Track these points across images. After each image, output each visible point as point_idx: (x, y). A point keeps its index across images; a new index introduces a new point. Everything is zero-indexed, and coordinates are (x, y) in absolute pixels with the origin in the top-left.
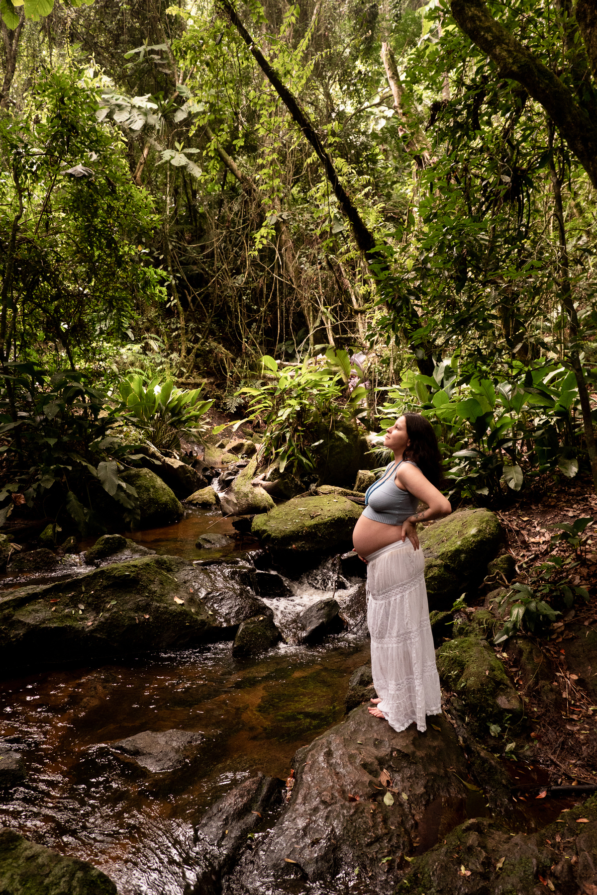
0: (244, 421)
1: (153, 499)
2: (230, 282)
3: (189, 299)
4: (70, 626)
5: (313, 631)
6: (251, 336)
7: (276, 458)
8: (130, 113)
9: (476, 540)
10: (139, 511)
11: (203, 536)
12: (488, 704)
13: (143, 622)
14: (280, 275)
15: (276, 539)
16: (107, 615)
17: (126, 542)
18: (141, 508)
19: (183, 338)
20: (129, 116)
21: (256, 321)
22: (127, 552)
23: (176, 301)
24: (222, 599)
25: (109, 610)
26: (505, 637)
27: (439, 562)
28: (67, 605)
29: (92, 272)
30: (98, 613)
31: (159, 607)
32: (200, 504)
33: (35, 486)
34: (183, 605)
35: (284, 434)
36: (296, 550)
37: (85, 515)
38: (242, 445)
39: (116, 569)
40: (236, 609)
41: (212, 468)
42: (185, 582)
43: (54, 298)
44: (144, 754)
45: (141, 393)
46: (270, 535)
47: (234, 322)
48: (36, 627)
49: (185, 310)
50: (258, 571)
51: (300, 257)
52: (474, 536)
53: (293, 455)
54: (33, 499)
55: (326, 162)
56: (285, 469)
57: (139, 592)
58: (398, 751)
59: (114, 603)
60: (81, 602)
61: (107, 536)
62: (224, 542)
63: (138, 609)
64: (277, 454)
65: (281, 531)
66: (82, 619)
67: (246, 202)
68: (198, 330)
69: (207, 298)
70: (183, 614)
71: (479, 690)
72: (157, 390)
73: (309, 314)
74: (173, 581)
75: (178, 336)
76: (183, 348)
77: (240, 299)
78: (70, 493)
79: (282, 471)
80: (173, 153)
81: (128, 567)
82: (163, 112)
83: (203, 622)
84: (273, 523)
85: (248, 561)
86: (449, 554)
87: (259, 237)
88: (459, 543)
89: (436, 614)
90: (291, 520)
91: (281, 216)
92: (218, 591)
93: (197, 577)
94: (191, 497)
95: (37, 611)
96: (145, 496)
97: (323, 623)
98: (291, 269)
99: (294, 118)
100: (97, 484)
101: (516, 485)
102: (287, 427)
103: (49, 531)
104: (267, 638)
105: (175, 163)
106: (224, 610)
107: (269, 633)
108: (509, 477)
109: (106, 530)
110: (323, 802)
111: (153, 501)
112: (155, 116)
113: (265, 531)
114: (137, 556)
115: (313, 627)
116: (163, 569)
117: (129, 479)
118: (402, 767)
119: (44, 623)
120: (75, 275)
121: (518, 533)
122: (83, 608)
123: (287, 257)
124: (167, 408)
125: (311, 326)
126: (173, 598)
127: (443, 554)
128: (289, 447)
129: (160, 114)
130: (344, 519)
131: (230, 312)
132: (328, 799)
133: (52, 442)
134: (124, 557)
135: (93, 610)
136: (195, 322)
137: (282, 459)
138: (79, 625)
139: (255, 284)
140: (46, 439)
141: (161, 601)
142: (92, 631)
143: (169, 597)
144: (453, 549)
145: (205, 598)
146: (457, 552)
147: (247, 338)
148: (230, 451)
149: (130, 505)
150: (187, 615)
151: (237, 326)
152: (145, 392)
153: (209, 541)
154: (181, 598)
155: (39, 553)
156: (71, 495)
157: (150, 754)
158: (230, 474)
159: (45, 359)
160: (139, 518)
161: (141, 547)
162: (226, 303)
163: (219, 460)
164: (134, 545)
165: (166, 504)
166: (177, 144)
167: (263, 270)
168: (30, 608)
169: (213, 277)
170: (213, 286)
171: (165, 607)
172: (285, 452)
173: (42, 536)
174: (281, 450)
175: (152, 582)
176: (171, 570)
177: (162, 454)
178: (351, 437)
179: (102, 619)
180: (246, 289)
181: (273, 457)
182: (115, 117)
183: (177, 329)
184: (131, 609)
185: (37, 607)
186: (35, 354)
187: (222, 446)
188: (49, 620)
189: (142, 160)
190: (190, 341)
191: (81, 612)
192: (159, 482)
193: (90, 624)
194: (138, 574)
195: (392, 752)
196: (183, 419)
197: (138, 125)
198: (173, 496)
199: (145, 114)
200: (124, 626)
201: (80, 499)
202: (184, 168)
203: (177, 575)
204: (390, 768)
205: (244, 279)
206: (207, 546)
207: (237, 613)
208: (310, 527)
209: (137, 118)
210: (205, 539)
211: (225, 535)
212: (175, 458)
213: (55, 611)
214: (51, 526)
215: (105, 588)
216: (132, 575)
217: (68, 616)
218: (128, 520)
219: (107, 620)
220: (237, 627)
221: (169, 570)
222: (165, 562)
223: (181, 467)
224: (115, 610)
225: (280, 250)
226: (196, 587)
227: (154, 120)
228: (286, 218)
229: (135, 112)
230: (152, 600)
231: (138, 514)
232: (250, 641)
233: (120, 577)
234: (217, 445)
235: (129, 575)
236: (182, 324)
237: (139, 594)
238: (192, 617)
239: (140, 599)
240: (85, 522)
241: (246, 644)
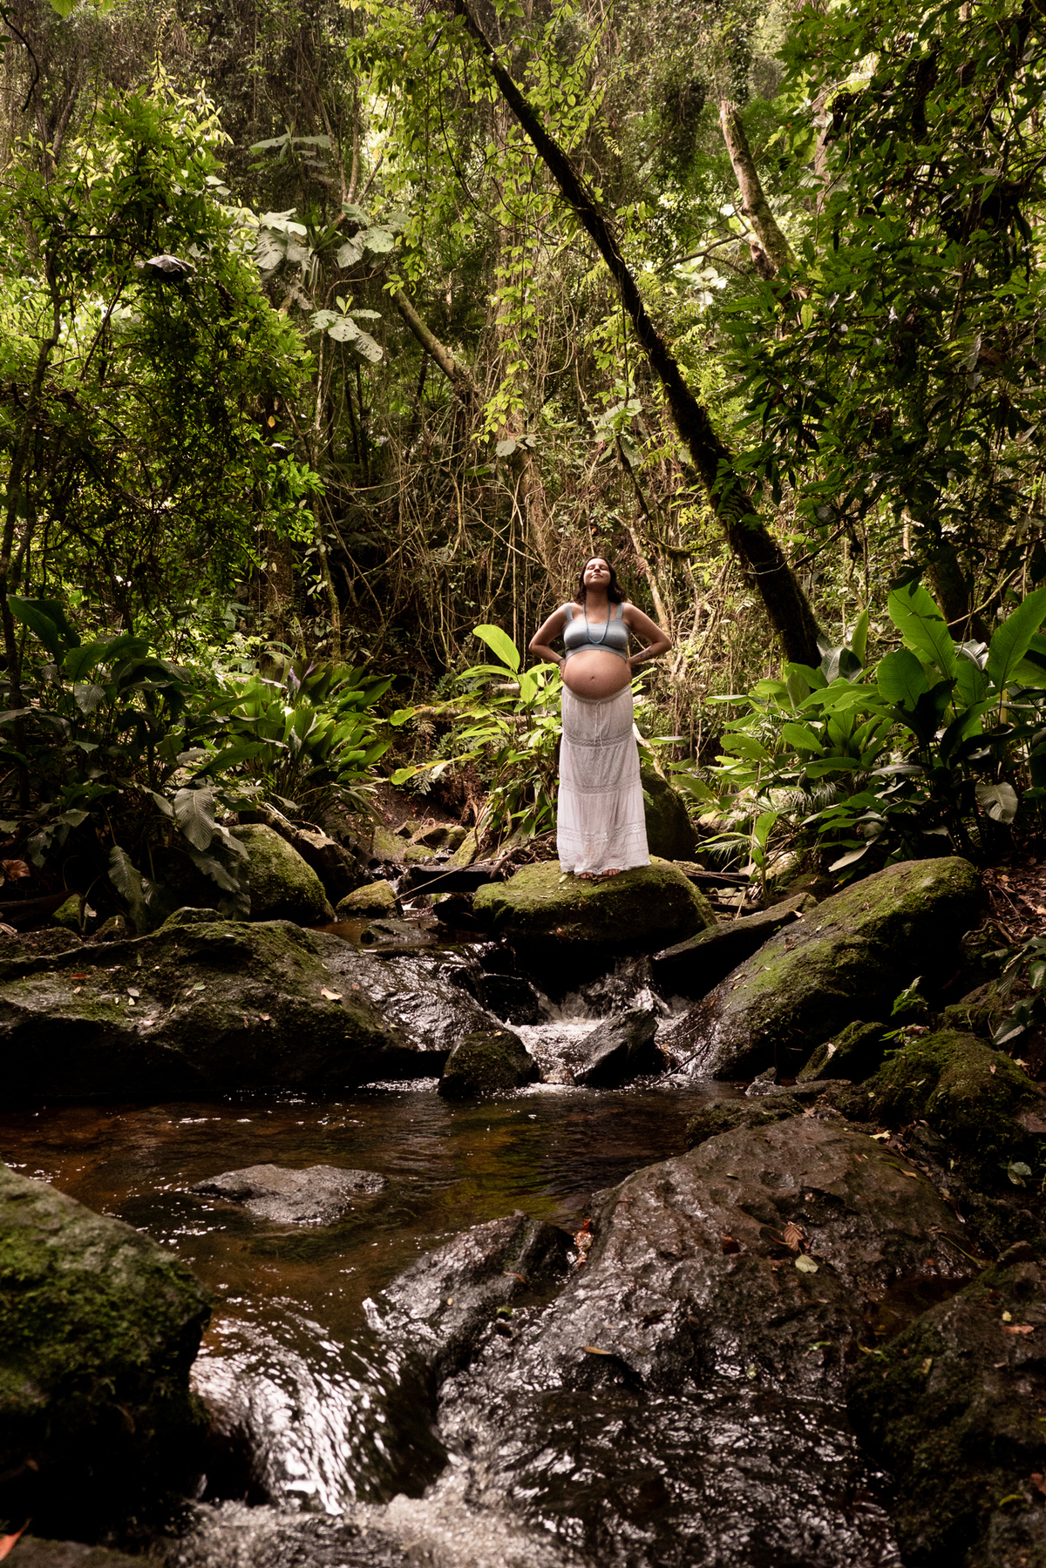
1: (276, 877)
2: (426, 557)
3: (351, 583)
4: (108, 1023)
5: (605, 1060)
7: (513, 832)
8: (257, 239)
9: (932, 895)
10: (248, 898)
11: (375, 923)
12: (1002, 1128)
13: (258, 1028)
14: (522, 547)
15: (524, 914)
16: (186, 1009)
18: (251, 892)
19: (336, 653)
23: (325, 583)
24: (416, 1006)
25: (189, 999)
26: (1017, 1031)
27: (858, 939)
28: (105, 987)
30: (167, 1006)
31: (291, 1002)
32: (364, 911)
34: (338, 1002)
35: (531, 784)
36: (563, 938)
37: (144, 891)
38: (443, 832)
39: (208, 927)
40: (445, 1024)
41: (388, 864)
42: (343, 973)
44: (261, 1195)
46: (512, 909)
47: (432, 631)
48: (39, 1016)
49: (341, 603)
50: (486, 974)
51: (556, 515)
52: (929, 889)
54: (44, 851)
55: (623, 276)
57: (253, 972)
58: (817, 1192)
60: (133, 984)
61: (186, 908)
62: (417, 934)
63: (249, 1002)
64: (516, 822)
65: (533, 902)
66: (134, 1014)
67: (461, 414)
68: (363, 642)
69: (382, 588)
70: (337, 1018)
71: (978, 1100)
74: (319, 966)
75: (326, 651)
77: (444, 588)
78: (118, 849)
80: (332, 315)
81: (232, 926)
82: (317, 246)
83: (379, 1039)
84: (516, 892)
85: (466, 957)
86: (879, 923)
87: (492, 410)
88: (899, 903)
89: (859, 1026)
90: (554, 887)
91: (523, 442)
92: (408, 992)
93: (366, 968)
94: (347, 899)
95: (44, 990)
96: (261, 871)
98: (539, 537)
99: (563, 195)
101: (1005, 814)
102: (537, 773)
103: (72, 906)
104: (510, 1068)
105: (336, 334)
106: (422, 1024)
107: (513, 1061)
108: (989, 800)
110: (664, 1255)
111: (275, 882)
112: (303, 249)
113: (501, 904)
115: (603, 1054)
116: (301, 945)
118: (828, 1220)
119: (56, 1010)
121: (1013, 897)
122: (136, 993)
123: (534, 513)
124: (305, 744)
126: (318, 991)
127: (866, 926)
128: (538, 811)
129: (311, 250)
130: (658, 887)
131: (425, 615)
132: (674, 1249)
133: (88, 746)
135: (158, 999)
136: (359, 626)
138: (127, 1023)
139: (474, 562)
141: (294, 992)
142: (152, 1037)
143: (311, 988)
144: (887, 912)
145: (382, 1002)
146: (896, 919)
147: (455, 658)
148: (420, 842)
149: (232, 885)
150: (347, 1020)
151: (438, 638)
153: (387, 931)
154: (334, 991)
155: (51, 935)
156: (119, 855)
157: (274, 1193)
162: (417, 595)
163: (399, 854)
165: (300, 890)
166: (340, 301)
167: (489, 536)
168: (30, 984)
169: (395, 546)
170: (395, 566)
171: (301, 1003)
172: (532, 817)
173: (57, 912)
174: (524, 814)
175: (279, 958)
176: (316, 951)
177: (293, 823)
178: (659, 798)
179: (174, 1016)
180: (457, 569)
181: (507, 829)
183: (326, 636)
184: (235, 1002)
185: (45, 983)
187: (406, 834)
188: (68, 1007)
190: (348, 660)
191: (131, 1002)
192: (289, 850)
193: (149, 1023)
194: (250, 940)
195: (802, 1194)
196: (336, 767)
197: (271, 260)
198: (316, 877)
199: (284, 243)
200: (218, 1031)
201: (135, 861)
202: (350, 344)
203: (326, 960)
204: (801, 1219)
205: (453, 552)
206: (385, 938)
207: (448, 1029)
208: (589, 897)
209: (268, 249)
210: (379, 928)
212: (318, 833)
213: (79, 994)
214: (76, 898)
215: (182, 962)
216: (239, 939)
217: (105, 1006)
219: (184, 1017)
220: (446, 1051)
221: (311, 949)
222: (305, 937)
223: (329, 847)
224: (202, 999)
225: (521, 501)
226: (365, 983)
227: (296, 253)
228: (533, 445)
229: (266, 239)
230: (277, 988)
231: (245, 904)
232: (476, 1069)
233: (214, 941)
234: (397, 831)
235: (232, 940)
236: (335, 625)
237: (251, 976)
238: (357, 1025)
239: (256, 987)
240: (143, 905)
241: (469, 1074)
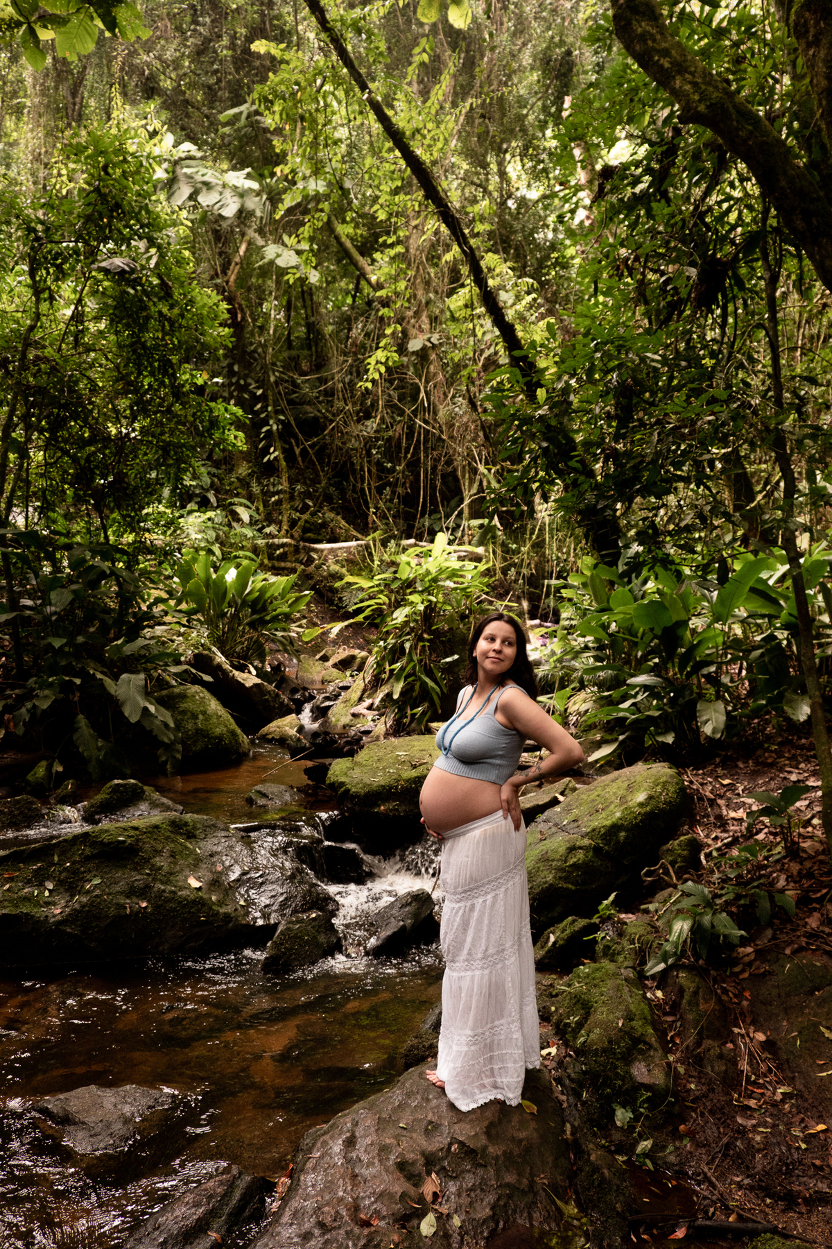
0: (346, 623)
1: (202, 730)
2: (355, 429)
3: (297, 451)
4: (27, 914)
5: (389, 939)
6: (381, 504)
7: (389, 678)
8: (221, 194)
9: (643, 811)
10: (180, 747)
11: (258, 787)
12: (617, 1076)
13: (138, 913)
14: (426, 422)
15: (356, 796)
16: (84, 900)
17: (143, 792)
18: (183, 742)
19: (285, 506)
20: (219, 198)
21: (389, 484)
22: (144, 806)
23: (277, 453)
24: (262, 884)
25: (88, 892)
26: (662, 966)
27: (586, 842)
28: (28, 882)
29: (140, 408)
30: (72, 896)
31: (164, 891)
32: (277, 741)
33: (29, 705)
34: (199, 889)
35: (403, 643)
36: (385, 815)
37: (99, 749)
38: (353, 657)
39: (106, 831)
40: (281, 899)
41: (305, 689)
42: (211, 856)
43: (91, 441)
44: (75, 1123)
45: (208, 578)
46: (348, 791)
47: (359, 485)
49: (289, 467)
50: (327, 843)
51: (454, 397)
52: (641, 805)
53: (414, 674)
55: (472, 259)
56: (402, 694)
57: (137, 868)
58: (461, 1144)
59: (97, 881)
60: (49, 877)
61: (116, 782)
62: (287, 797)
63: (133, 892)
64: (392, 671)
65: (365, 785)
66: (47, 904)
68: (307, 495)
69: (322, 451)
70: (198, 903)
71: (604, 1050)
72: (231, 575)
73: (464, 477)
74: (193, 852)
75: (279, 502)
76: (285, 519)
77: (369, 454)
78: (81, 717)
79: (396, 696)
80: (280, 249)
81: (125, 830)
82: (269, 194)
83: (228, 917)
84: (357, 774)
85: (315, 826)
86: (603, 831)
87: (373, 363)
88: (618, 815)
89: (574, 921)
90: (384, 769)
91: (429, 340)
92: (257, 869)
93: (231, 848)
94: (265, 730)
96: (190, 726)
97: (404, 927)
98: (441, 413)
99: (427, 197)
100: (115, 704)
101: (714, 730)
102: (408, 634)
103: (40, 771)
104: (318, 945)
105: (281, 262)
106: (264, 900)
107: (322, 938)
108: (704, 718)
109: (129, 772)
110: (321, 1225)
111: (201, 733)
112: (257, 199)
113: (343, 784)
114: (156, 812)
115: (389, 933)
116: (181, 834)
117: (168, 702)
118: (462, 1172)
120: (115, 410)
121: (712, 803)
122: (51, 887)
123: (436, 396)
124: (244, 602)
125: (466, 494)
126: (187, 877)
127: (594, 830)
128: (408, 663)
129: (265, 197)
131: (354, 471)
132: (328, 1220)
133: (57, 643)
134: (137, 813)
135: (66, 891)
136: (304, 483)
137: (398, 680)
138: (41, 912)
139: (391, 433)
140: (50, 640)
141: (167, 882)
142: (59, 923)
143: (181, 877)
144: (608, 823)
145: (237, 880)
146: (614, 828)
147: (376, 507)
148: (335, 666)
149: (166, 738)
150: (204, 905)
151: (363, 490)
152: (214, 576)
153: (264, 795)
154: (198, 879)
155: (18, 802)
156: (82, 720)
157: (84, 1123)
158: (327, 699)
159: (75, 527)
160: (179, 756)
161: (165, 800)
162: (348, 458)
163: (318, 678)
164: (156, 795)
165: (220, 738)
166: (286, 238)
167: (402, 413)
169: (332, 421)
170: (332, 435)
171: (172, 892)
172: (402, 669)
173: (30, 777)
174: (398, 666)
175: (158, 852)
176: (194, 837)
177: (233, 666)
179: (77, 906)
180: (377, 439)
181: (385, 676)
182: (200, 199)
183: (278, 493)
184: (121, 893)
186: (61, 520)
187: (325, 659)
189: (237, 259)
190: (296, 510)
191: (47, 893)
192: (214, 705)
193: (58, 911)
194: (138, 840)
195: (450, 1144)
196: (268, 618)
197: (230, 211)
198: (233, 725)
199: (242, 195)
200: (107, 916)
201: (93, 725)
202: (292, 269)
203: (202, 844)
204: (443, 1172)
205: (375, 426)
206: (262, 802)
207: (283, 905)
208: (408, 781)
209: (230, 201)
210: (259, 792)
211: (292, 787)
212: (250, 672)
213: (8, 890)
214: (44, 763)
215: (88, 859)
216: (129, 841)
217: (27, 899)
218: (164, 759)
219: (83, 907)
220: (276, 925)
221: (191, 836)
222: (186, 824)
223: (256, 685)
224: (98, 892)
225: (426, 387)
226: (227, 863)
227: (253, 203)
228: (436, 342)
229: (228, 193)
230: (154, 880)
231: (178, 751)
232: (291, 949)
233: (110, 843)
234: (318, 657)
235: (124, 842)
236: (284, 486)
237: (135, 869)
238: (211, 908)
239: (138, 878)
240: (98, 760)
241: (284, 953)
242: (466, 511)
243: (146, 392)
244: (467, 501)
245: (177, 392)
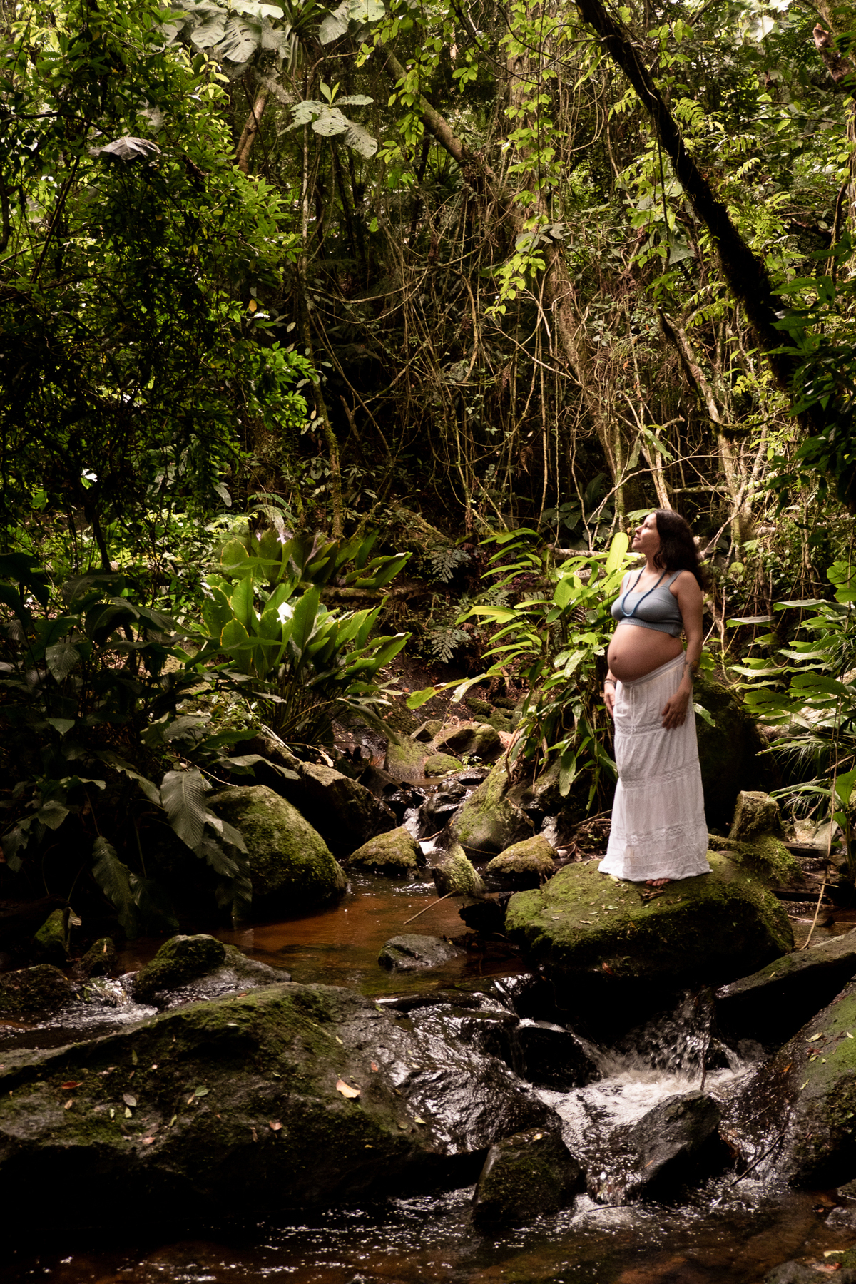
0: (476, 680)
1: (280, 854)
2: (437, 377)
3: (351, 415)
4: (105, 1146)
5: (661, 1171)
6: (484, 493)
7: (550, 764)
8: (226, 27)
10: (248, 882)
11: (396, 940)
13: (269, 1139)
14: (551, 361)
15: (563, 948)
16: (188, 1121)
17: (223, 953)
18: (252, 874)
19: (337, 500)
20: (223, 34)
21: (495, 460)
22: (227, 976)
23: (321, 420)
24: (445, 1088)
25: (191, 1109)
28: (98, 1097)
29: (151, 360)
30: (167, 1116)
31: (304, 1104)
32: (380, 868)
33: (25, 824)
34: (356, 1100)
35: (569, 708)
36: (610, 976)
37: (133, 889)
38: (469, 734)
39: (208, 1013)
40: (477, 1113)
41: (406, 786)
42: (360, 1047)
43: (70, 417)
45: (249, 620)
46: (548, 941)
47: (448, 463)
48: (29, 1145)
49: (340, 440)
51: (591, 319)
53: (588, 756)
54: (21, 853)
55: (658, 110)
56: (574, 787)
57: (259, 1068)
59: (201, 1092)
60: (130, 1089)
61: (182, 938)
62: (442, 954)
63: (258, 1107)
64: (553, 755)
65: (575, 931)
66: (132, 1129)
67: (472, 205)
68: (369, 482)
69: (387, 412)
70: (358, 1123)
72: (286, 612)
73: (613, 442)
74: (333, 1043)
75: (325, 496)
76: (337, 521)
77: (461, 414)
78: (101, 840)
79: (565, 793)
80: (316, 107)
81: (234, 1010)
82: (295, 23)
83: (404, 1143)
84: (554, 912)
85: (499, 997)
87: (508, 275)
90: (598, 905)
91: (547, 233)
92: (435, 1069)
93: (385, 1035)
94: (361, 851)
95: (32, 1109)
96: (262, 849)
97: (683, 1150)
98: (571, 346)
99: (585, 18)
100: (160, 821)
102: (576, 693)
103: (55, 925)
104: (552, 1184)
105: (321, 128)
106: (451, 1115)
107: (556, 1173)
109: (176, 923)
111: (279, 860)
112: (278, 32)
113: (537, 931)
114: (248, 984)
115: (659, 1162)
116: (311, 1015)
117: (228, 811)
119: (47, 1136)
120: (112, 365)
122: (133, 1103)
123: (563, 319)
124: (306, 652)
125: (618, 469)
126: (333, 1087)
128: (580, 739)
129: (289, 28)
130: (720, 904)
131: (438, 443)
133: (63, 726)
134: (220, 986)
135: (157, 1108)
136: (362, 465)
137: (566, 766)
138: (124, 1142)
139: (494, 381)
140: (52, 721)
141: (307, 1091)
142: (152, 1159)
143: (325, 1082)
145: (405, 1085)
147: (475, 497)
148: (443, 748)
149: (230, 868)
150: (367, 1124)
151: (454, 471)
152: (259, 616)
153: (408, 953)
154: (351, 1084)
155: (34, 974)
156: (104, 847)
158: (445, 800)
159: (46, 547)
160: (249, 897)
161: (260, 965)
162: (428, 422)
163: (419, 768)
164: (242, 958)
165: (308, 867)
166: (324, 89)
167: (509, 348)
168: (19, 1101)
169: (401, 366)
170: (402, 387)
171: (316, 1106)
172: (572, 749)
173: (40, 936)
174: (563, 744)
175: (287, 1045)
176: (329, 1019)
177: (295, 753)
178: (722, 714)
179: (176, 1131)
180: (474, 390)
181: (543, 761)
182: (195, 38)
183: (323, 480)
184: (239, 1109)
185: (31, 1099)
186: (26, 538)
187: (425, 737)
188: (59, 1130)
189: (251, 125)
190: (351, 506)
191: (128, 1113)
192: (293, 816)
193: (148, 1141)
194: (256, 1026)
196: (342, 676)
197: (242, 54)
198: (324, 847)
199: (258, 29)
200: (224, 1146)
201: (121, 854)
202: (339, 138)
203: (341, 1030)
205: (468, 371)
206: (405, 963)
207: (481, 1120)
208: (640, 922)
209: (240, 38)
210: (399, 948)
211: (445, 939)
212: (324, 763)
213: (71, 1109)
214: (59, 913)
215: (181, 1058)
216: (243, 1027)
217: (102, 1122)
218: (224, 901)
219: (186, 1132)
220: (482, 1155)
221: (324, 1018)
222: (315, 1000)
223: (337, 782)
224: (205, 1109)
225: (546, 305)
226: (386, 1060)
227: (273, 39)
228: (559, 236)
229: (236, 25)
230: (288, 1087)
231: (246, 889)
232: (515, 1191)
233: (216, 1032)
234: (414, 735)
235: (236, 1029)
236: (334, 469)
237: (258, 1073)
238: (378, 1130)
239: (260, 1085)
240: (132, 906)
241: (505, 1198)
242: (619, 497)
243: (160, 337)
244: (619, 483)
245: (208, 335)
